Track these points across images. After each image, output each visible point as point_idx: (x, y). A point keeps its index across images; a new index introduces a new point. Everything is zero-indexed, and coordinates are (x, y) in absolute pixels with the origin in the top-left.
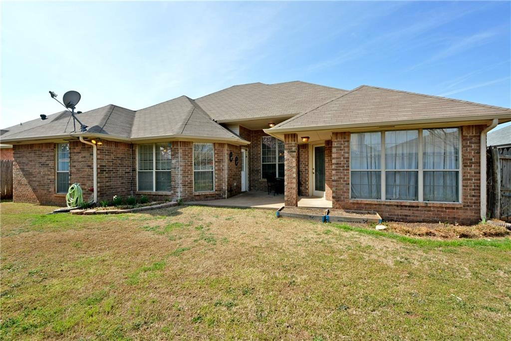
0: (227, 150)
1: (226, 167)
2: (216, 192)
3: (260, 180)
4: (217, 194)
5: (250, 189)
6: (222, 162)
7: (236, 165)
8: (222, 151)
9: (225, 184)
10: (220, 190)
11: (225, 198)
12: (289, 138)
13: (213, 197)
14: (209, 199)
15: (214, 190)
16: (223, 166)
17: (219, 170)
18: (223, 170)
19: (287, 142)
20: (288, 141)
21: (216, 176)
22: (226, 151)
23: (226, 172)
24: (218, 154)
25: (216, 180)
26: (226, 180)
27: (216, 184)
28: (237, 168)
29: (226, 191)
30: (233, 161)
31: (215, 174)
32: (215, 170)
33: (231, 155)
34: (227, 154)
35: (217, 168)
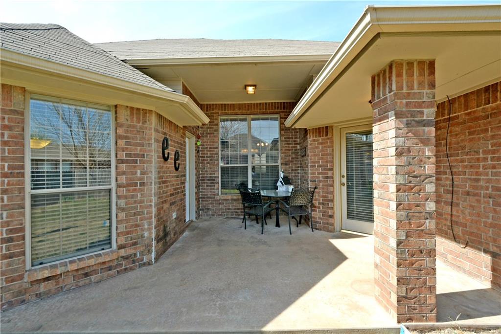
0: (157, 131)
1: (153, 176)
2: (123, 252)
3: (217, 198)
4: (125, 258)
5: (198, 216)
6: (142, 162)
7: (177, 169)
8: (141, 131)
9: (150, 224)
10: (135, 244)
11: (149, 263)
12: (410, 74)
13: (110, 269)
14: (93, 278)
15: (114, 246)
16: (143, 173)
17: (131, 184)
18: (142, 184)
19: (405, 90)
20: (411, 87)
21: (122, 203)
22: (153, 132)
23: (154, 188)
24: (126, 138)
25: (122, 215)
26: (154, 210)
27: (122, 227)
28: (177, 177)
29: (154, 242)
30: (171, 161)
31: (118, 197)
32: (119, 186)
33: (165, 144)
34: (157, 141)
35: (123, 179)
